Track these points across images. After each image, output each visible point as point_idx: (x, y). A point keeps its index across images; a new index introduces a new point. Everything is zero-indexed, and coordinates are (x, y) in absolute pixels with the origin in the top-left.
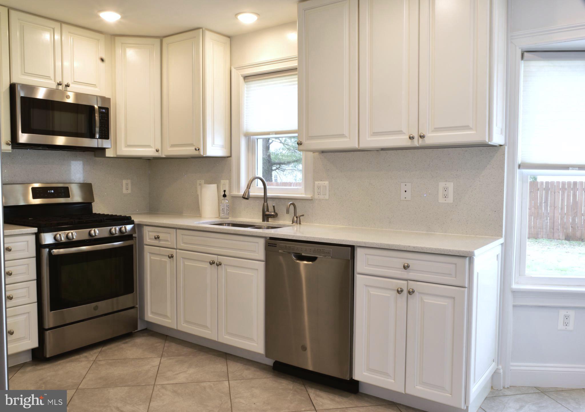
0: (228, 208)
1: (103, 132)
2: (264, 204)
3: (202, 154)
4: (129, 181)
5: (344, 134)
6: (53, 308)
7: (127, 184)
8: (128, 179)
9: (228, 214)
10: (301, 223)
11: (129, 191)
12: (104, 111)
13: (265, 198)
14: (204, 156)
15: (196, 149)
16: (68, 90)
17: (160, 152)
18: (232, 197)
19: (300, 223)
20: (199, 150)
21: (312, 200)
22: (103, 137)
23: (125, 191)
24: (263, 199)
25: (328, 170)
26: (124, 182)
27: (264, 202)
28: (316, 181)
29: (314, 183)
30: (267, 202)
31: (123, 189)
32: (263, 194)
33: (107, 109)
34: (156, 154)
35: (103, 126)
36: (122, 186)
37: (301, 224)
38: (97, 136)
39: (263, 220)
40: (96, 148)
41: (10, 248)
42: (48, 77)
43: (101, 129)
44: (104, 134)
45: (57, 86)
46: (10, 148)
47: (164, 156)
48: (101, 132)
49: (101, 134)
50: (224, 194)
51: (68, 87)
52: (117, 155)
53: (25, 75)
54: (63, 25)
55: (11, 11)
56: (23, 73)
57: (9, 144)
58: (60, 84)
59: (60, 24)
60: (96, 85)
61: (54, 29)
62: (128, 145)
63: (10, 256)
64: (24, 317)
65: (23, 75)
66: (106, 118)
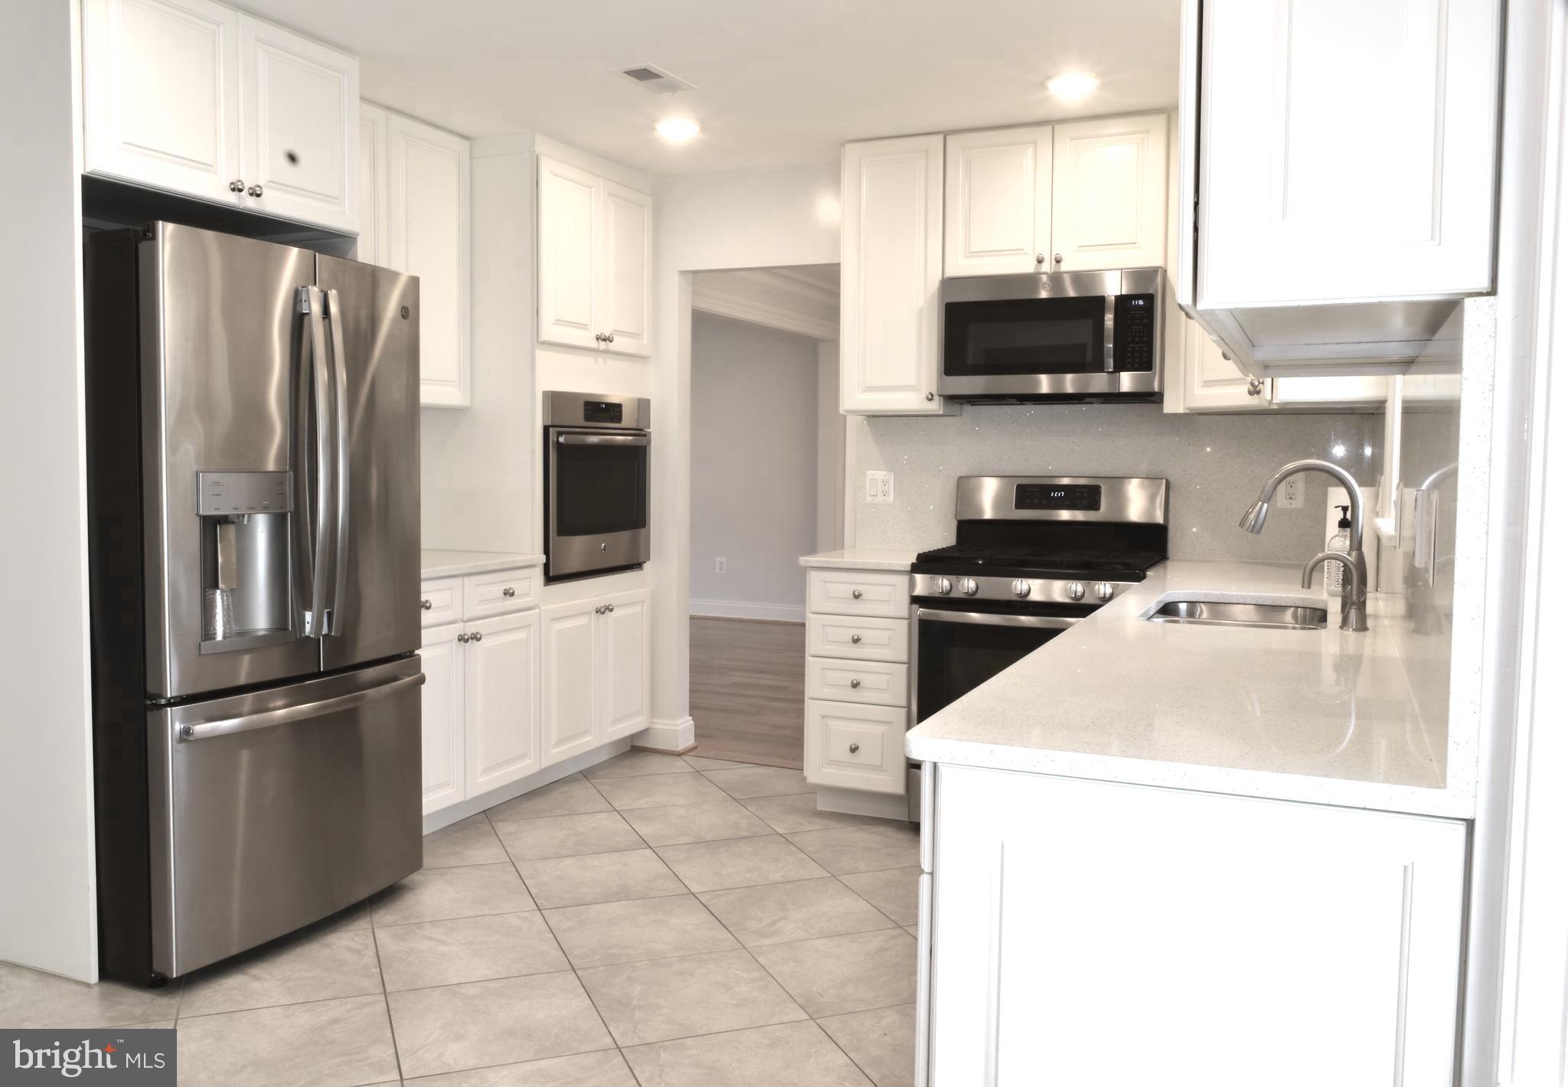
1: (1137, 354)
12: (1141, 302)
16: (1061, 270)
17: (1265, 394)
22: (1137, 366)
33: (1151, 299)
34: (1254, 402)
35: (1138, 339)
38: (1110, 363)
40: (1117, 393)
41: (857, 593)
42: (1018, 251)
43: (1129, 349)
44: (1137, 360)
45: (1036, 266)
46: (935, 406)
47: (1275, 407)
48: (1129, 355)
49: (1130, 360)
50: (1342, 517)
51: (1062, 263)
52: (1187, 409)
53: (971, 257)
54: (1058, 128)
55: (949, 138)
56: (968, 253)
57: (930, 400)
58: (1040, 261)
59: (1050, 128)
60: (1135, 243)
61: (1035, 143)
62: (1205, 382)
63: (857, 607)
64: (881, 728)
65: (966, 257)
66: (1144, 321)
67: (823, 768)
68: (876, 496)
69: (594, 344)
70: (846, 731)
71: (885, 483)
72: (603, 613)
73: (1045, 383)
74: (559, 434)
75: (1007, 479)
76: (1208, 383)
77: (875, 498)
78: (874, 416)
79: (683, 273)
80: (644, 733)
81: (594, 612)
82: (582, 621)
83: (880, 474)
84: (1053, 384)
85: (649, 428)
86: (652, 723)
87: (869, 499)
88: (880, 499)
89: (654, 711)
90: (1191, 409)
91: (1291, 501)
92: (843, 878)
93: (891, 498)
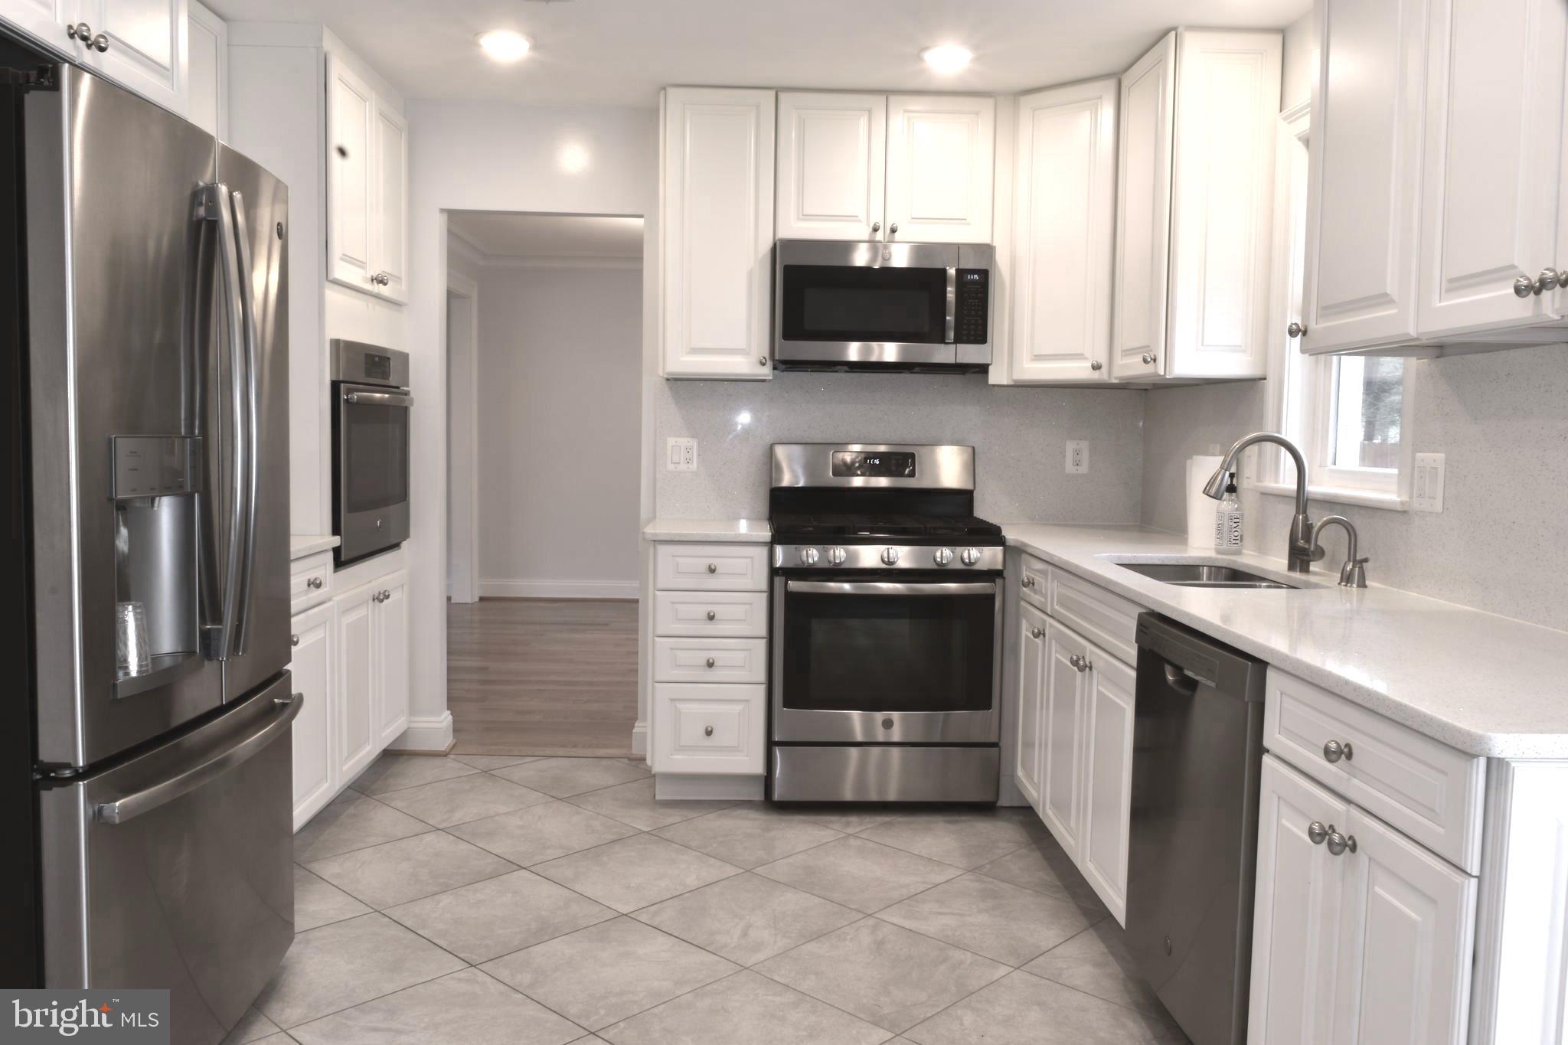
0: (1235, 525)
1: (972, 327)
2: (1295, 516)
3: (1162, 373)
4: (1084, 446)
5: (1388, 292)
6: (788, 703)
7: (1077, 452)
8: (1080, 439)
9: (1234, 542)
10: (1367, 583)
11: (1084, 469)
12: (976, 277)
13: (1301, 500)
14: (1168, 377)
15: (1145, 361)
16: (896, 240)
17: (1104, 369)
18: (1263, 494)
19: (1362, 585)
20: (1155, 360)
21: (1405, 512)
22: (972, 338)
23: (1069, 468)
24: (1295, 501)
25: (1447, 414)
26: (1070, 446)
27: (1296, 513)
28: (1419, 452)
29: (1414, 459)
30: (1305, 512)
31: (1064, 462)
32: (1295, 487)
33: (984, 274)
34: (1095, 376)
35: (973, 313)
36: (1065, 456)
37: (1365, 586)
38: (951, 335)
39: (1291, 567)
40: (953, 364)
41: (713, 567)
42: (852, 218)
43: (965, 321)
44: (972, 332)
45: (870, 234)
46: (766, 372)
47: (1115, 381)
48: (965, 327)
49: (966, 332)
50: (1229, 483)
51: (896, 234)
52: (1013, 380)
53: (803, 220)
54: (892, 99)
55: (783, 96)
56: (801, 217)
57: (764, 364)
58: (875, 230)
59: (884, 98)
60: (965, 219)
61: (870, 111)
62: (1035, 356)
63: (712, 582)
64: (738, 708)
65: (799, 219)
66: (979, 295)
67: (671, 755)
68: (679, 463)
69: (368, 287)
70: (696, 713)
71: (688, 450)
72: (381, 601)
73: (854, 351)
74: (349, 392)
75: (809, 447)
76: (1039, 358)
77: (677, 465)
78: (676, 380)
79: (442, 211)
80: (403, 736)
81: (371, 601)
82: (361, 612)
83: (684, 442)
84: (862, 351)
85: (408, 386)
86: (410, 722)
87: (671, 467)
88: (683, 467)
89: (413, 710)
90: (1015, 381)
91: (1079, 467)
92: (760, 870)
93: (694, 466)
